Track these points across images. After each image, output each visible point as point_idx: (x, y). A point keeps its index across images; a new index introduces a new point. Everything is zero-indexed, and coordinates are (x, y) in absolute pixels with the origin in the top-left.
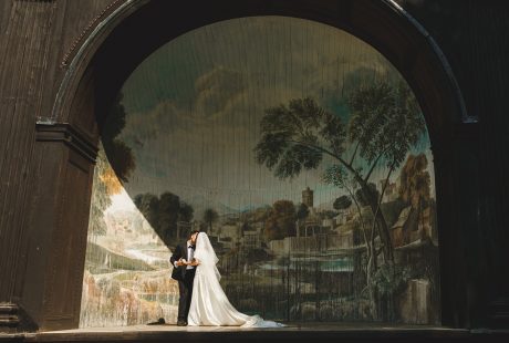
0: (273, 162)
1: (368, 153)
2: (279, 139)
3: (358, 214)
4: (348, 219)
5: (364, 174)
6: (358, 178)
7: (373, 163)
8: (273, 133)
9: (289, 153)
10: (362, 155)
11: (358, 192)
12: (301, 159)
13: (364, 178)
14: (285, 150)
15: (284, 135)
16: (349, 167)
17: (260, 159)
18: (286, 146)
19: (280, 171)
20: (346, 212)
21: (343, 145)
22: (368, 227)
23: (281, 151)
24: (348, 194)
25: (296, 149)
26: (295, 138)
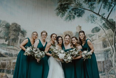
0: (63, 14)
2: (66, 6)
3: (104, 34)
5: (106, 16)
6: (103, 18)
7: (110, 10)
8: (63, 3)
9: (70, 12)
10: (104, 8)
11: (104, 24)
12: (75, 14)
13: (106, 18)
14: (68, 10)
15: (68, 4)
16: (98, 14)
17: (58, 14)
18: (68, 9)
19: (67, 19)
20: (98, 34)
21: (94, 5)
22: (111, 38)
23: (66, 11)
24: (98, 26)
25: (73, 10)
26: (72, 5)
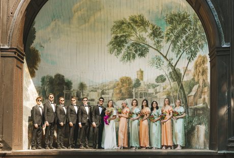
0: (119, 51)
1: (176, 50)
2: (123, 39)
3: (169, 87)
4: (164, 89)
5: (174, 63)
6: (170, 64)
7: (179, 56)
8: (119, 35)
9: (128, 47)
10: (173, 51)
11: (170, 73)
12: (136, 51)
13: (174, 65)
14: (126, 45)
15: (125, 36)
16: (165, 57)
17: (111, 52)
18: (127, 43)
19: (124, 58)
20: (163, 84)
21: (162, 44)
22: (175, 94)
23: (123, 46)
24: (164, 74)
25: (133, 45)
26: (132, 38)
